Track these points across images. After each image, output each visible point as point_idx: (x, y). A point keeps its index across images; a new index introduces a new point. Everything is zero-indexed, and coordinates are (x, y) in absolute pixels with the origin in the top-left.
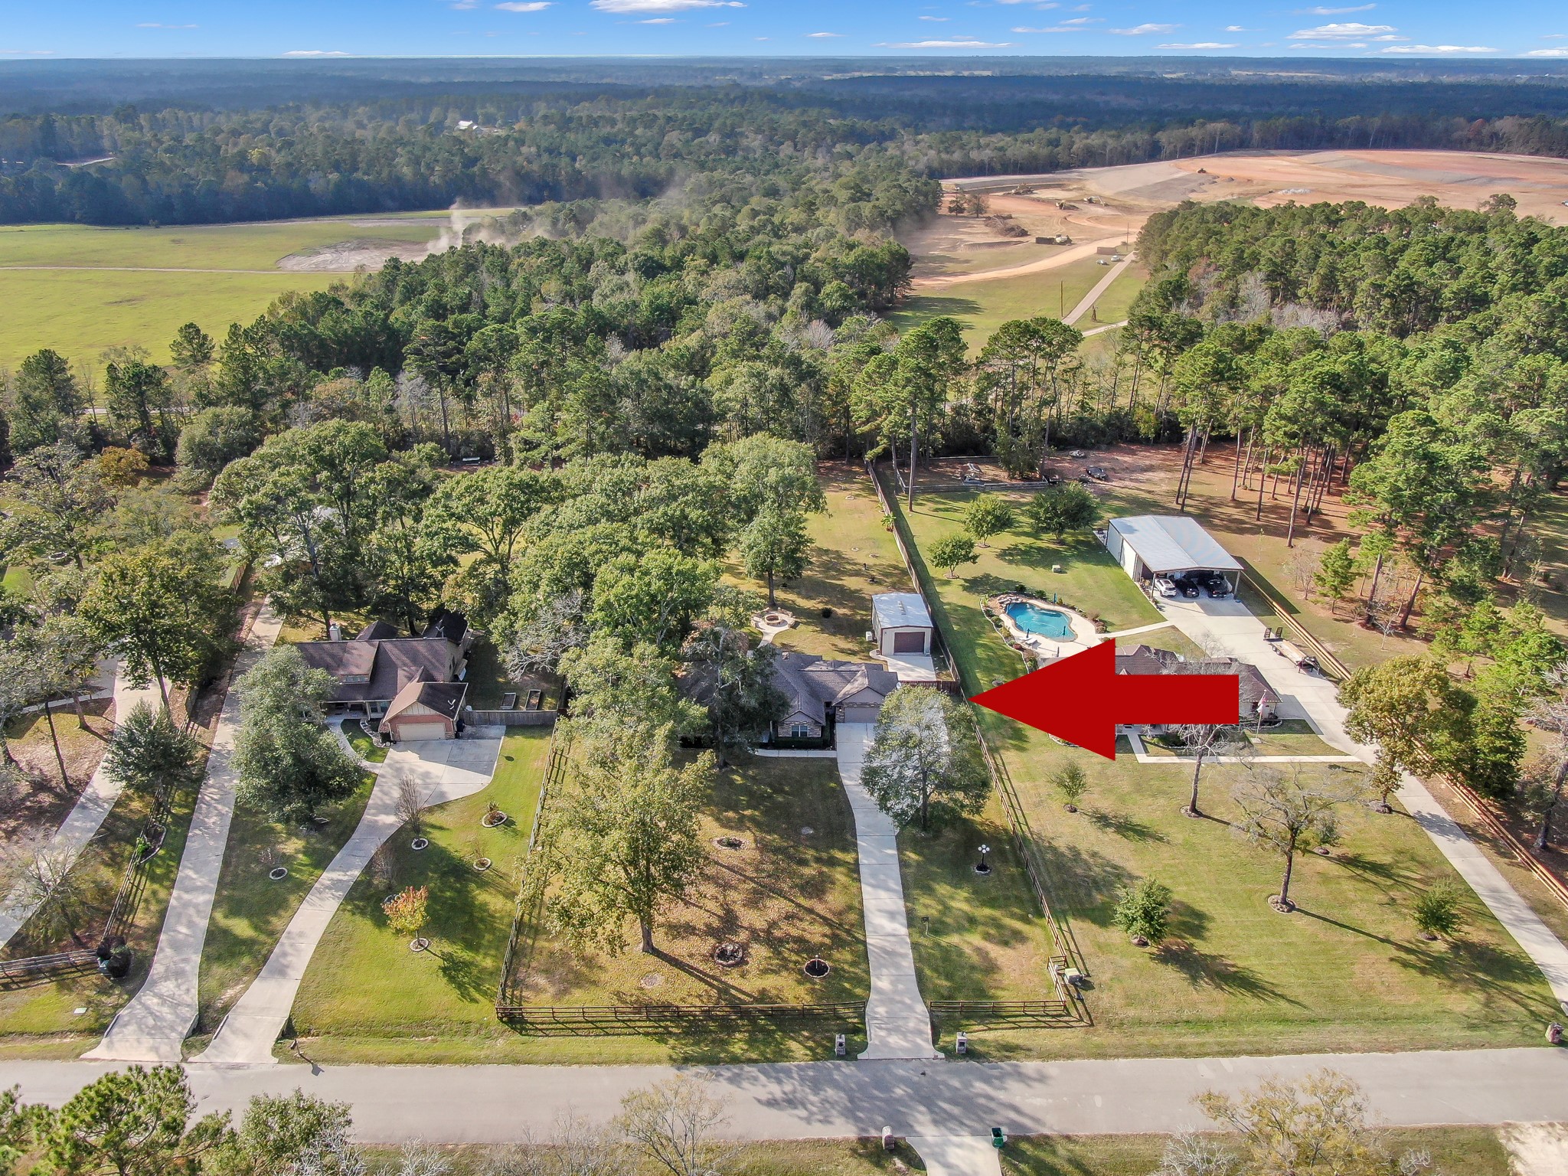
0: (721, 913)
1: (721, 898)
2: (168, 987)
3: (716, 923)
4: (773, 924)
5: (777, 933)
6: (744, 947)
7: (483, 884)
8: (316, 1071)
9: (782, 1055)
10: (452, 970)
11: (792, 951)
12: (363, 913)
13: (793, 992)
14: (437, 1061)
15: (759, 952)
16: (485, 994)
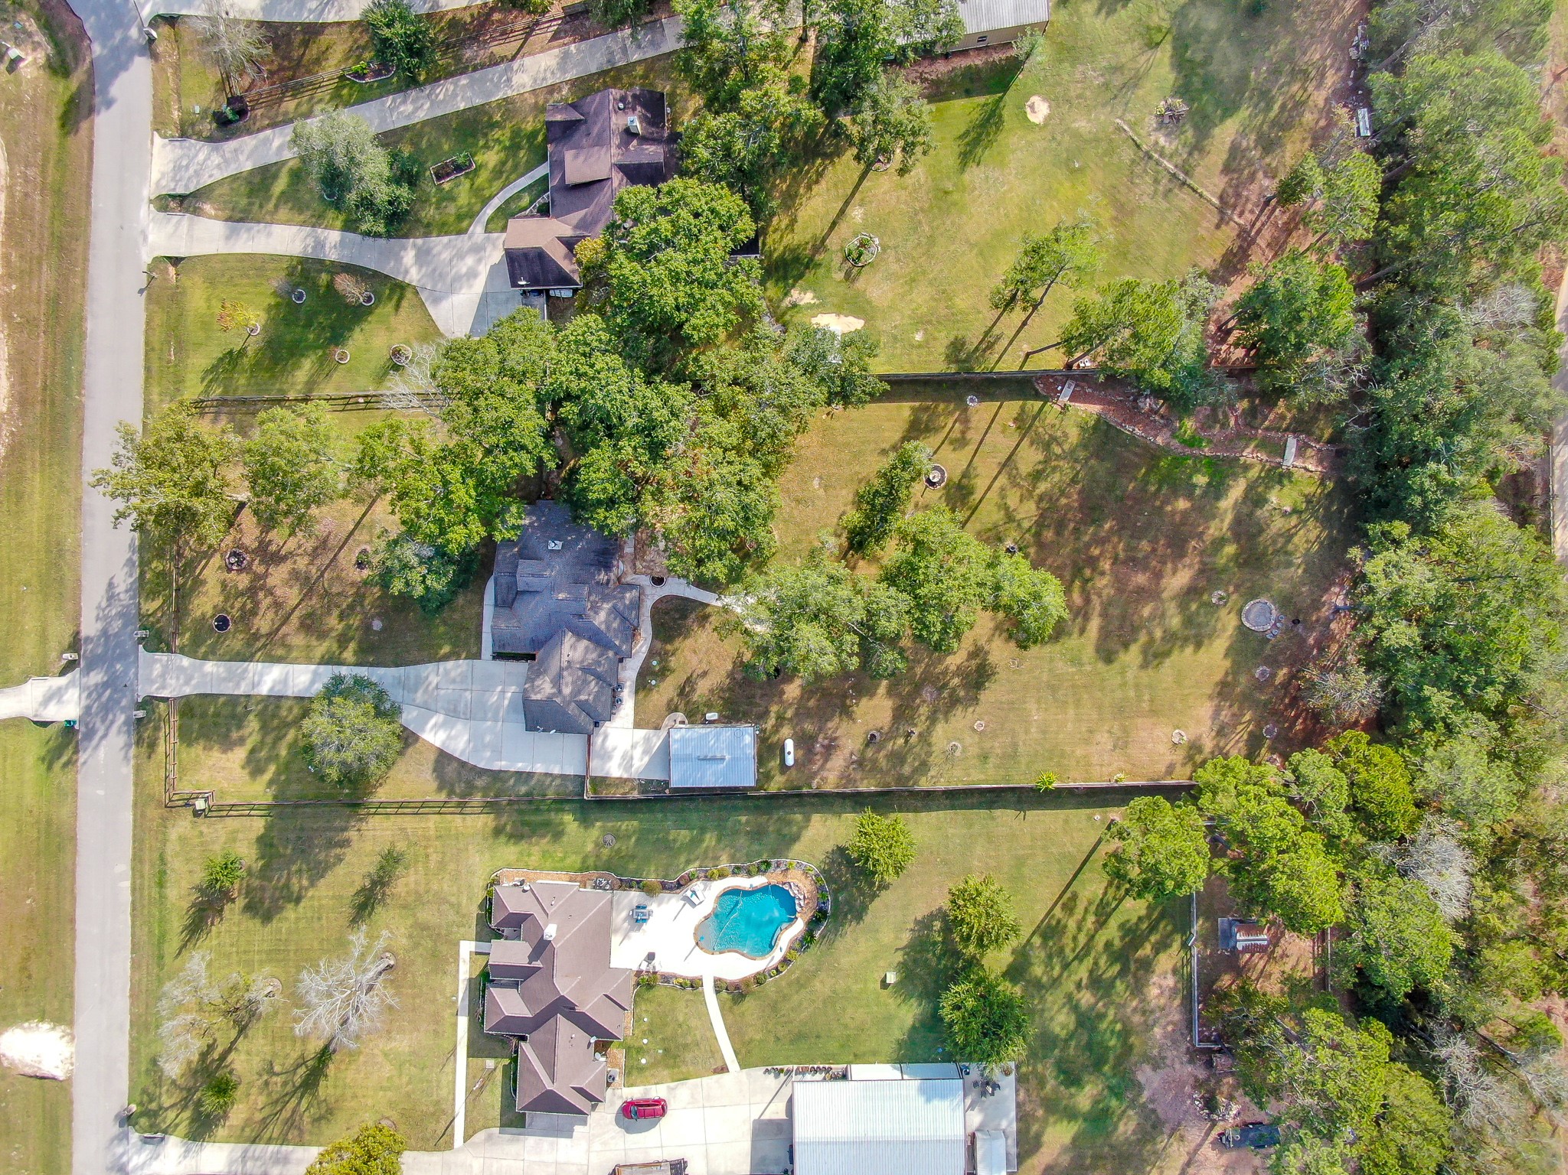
0: (283, 552)
1: (300, 551)
2: (216, 159)
3: (273, 548)
4: (270, 592)
5: (261, 595)
6: (248, 569)
7: (322, 361)
8: (141, 291)
9: (152, 594)
10: (232, 359)
11: (244, 605)
12: (290, 275)
13: (206, 603)
14: (148, 369)
15: (243, 581)
16: (208, 386)
